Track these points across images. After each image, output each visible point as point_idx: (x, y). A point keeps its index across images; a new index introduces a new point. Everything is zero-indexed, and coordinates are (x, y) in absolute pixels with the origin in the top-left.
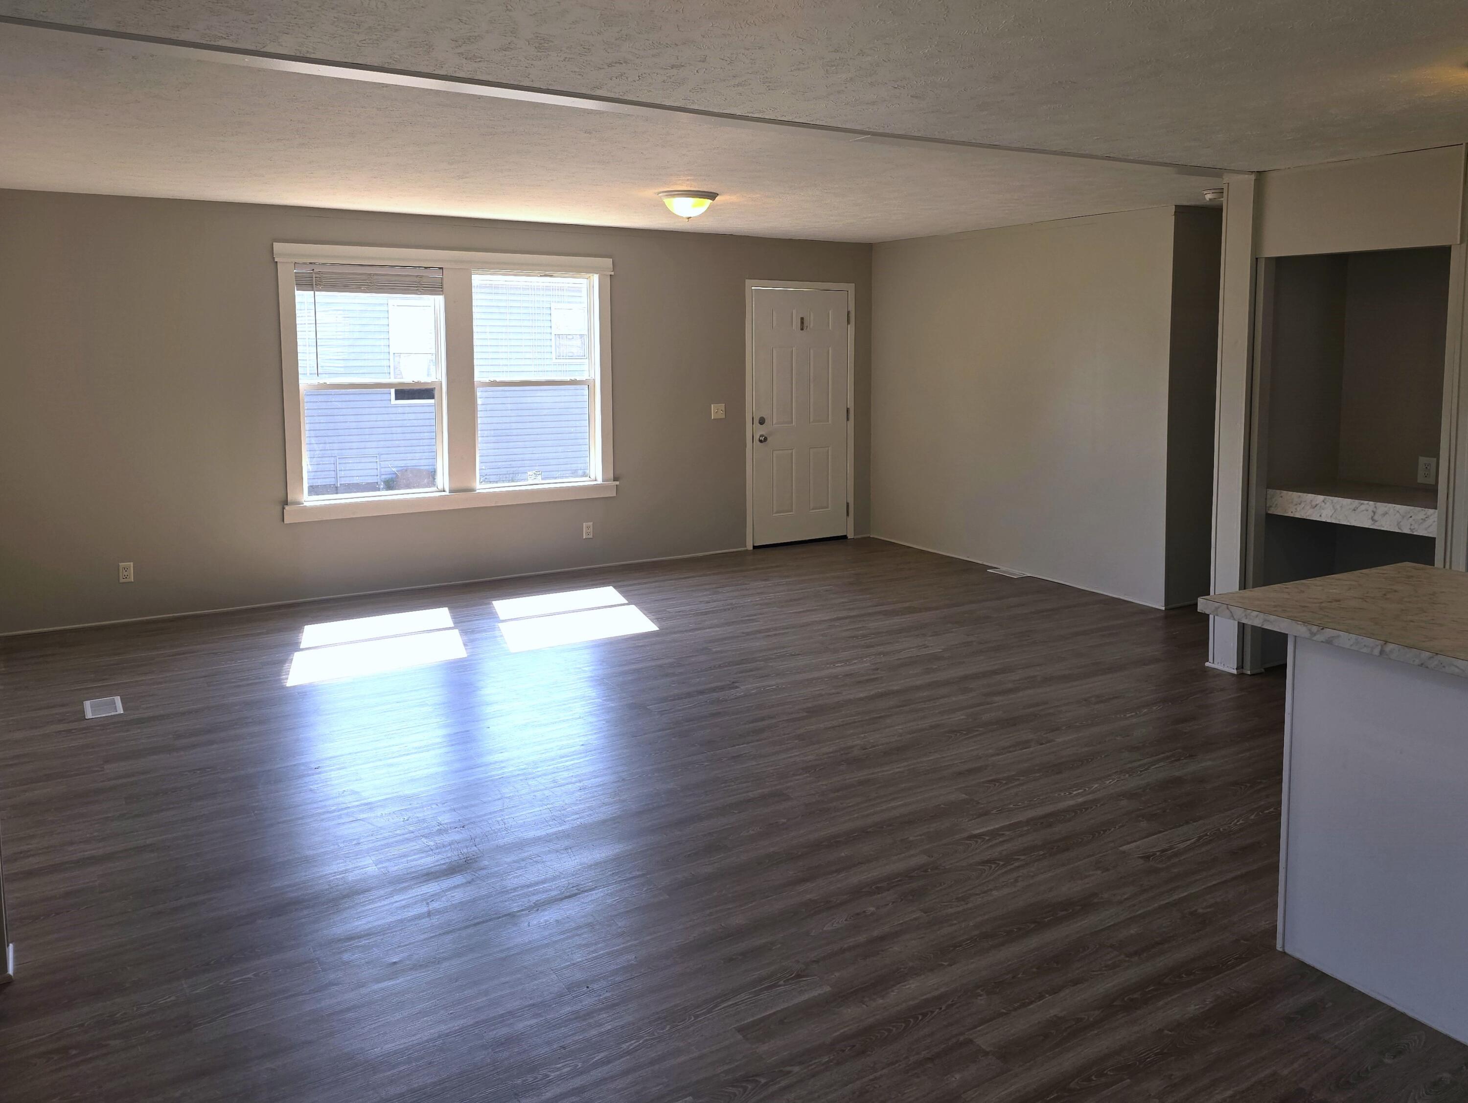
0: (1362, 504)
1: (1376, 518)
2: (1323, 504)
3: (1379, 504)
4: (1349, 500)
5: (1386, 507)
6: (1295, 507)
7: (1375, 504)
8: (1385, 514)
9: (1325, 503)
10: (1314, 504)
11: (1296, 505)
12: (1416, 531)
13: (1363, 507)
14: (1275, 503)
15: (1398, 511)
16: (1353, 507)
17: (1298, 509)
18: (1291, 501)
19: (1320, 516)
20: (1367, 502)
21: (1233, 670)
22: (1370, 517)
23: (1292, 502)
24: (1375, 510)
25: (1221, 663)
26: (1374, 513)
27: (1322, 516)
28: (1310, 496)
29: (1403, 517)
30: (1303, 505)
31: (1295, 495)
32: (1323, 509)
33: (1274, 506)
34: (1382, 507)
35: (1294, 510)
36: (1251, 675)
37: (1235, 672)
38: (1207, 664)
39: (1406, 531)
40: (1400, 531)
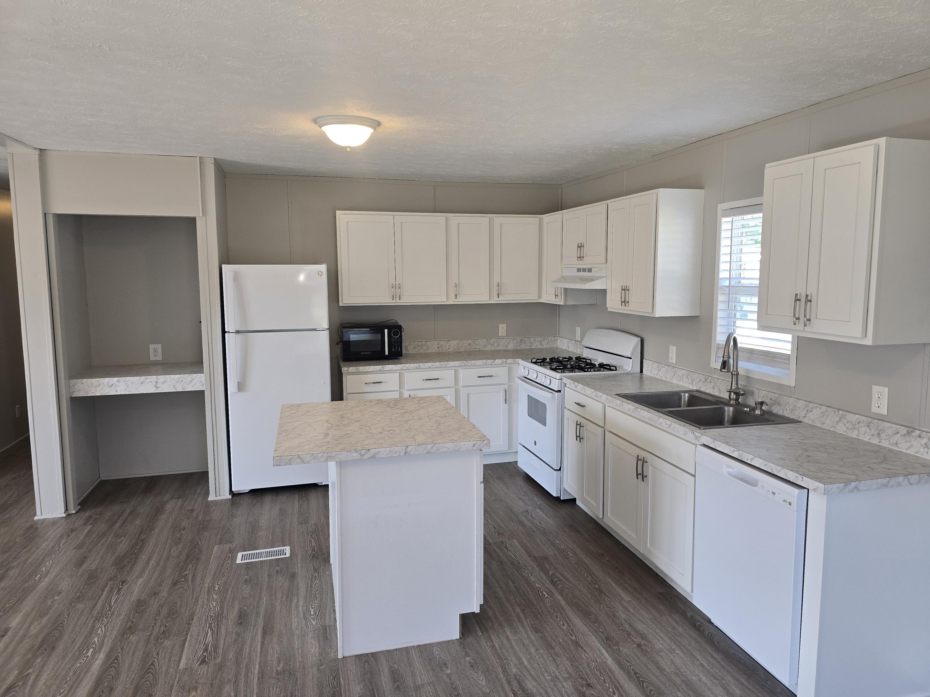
0: (147, 378)
1: (158, 385)
2: (118, 383)
3: (159, 377)
4: (138, 378)
5: (165, 377)
6: (95, 389)
7: (157, 377)
8: (164, 382)
9: (119, 382)
10: (110, 384)
11: (96, 387)
12: (187, 388)
13: (148, 380)
14: (78, 388)
15: (173, 379)
16: (141, 381)
17: (98, 390)
18: (90, 385)
19: (116, 391)
20: (151, 377)
21: (61, 515)
22: (154, 385)
23: (92, 386)
24: (157, 380)
25: (49, 513)
26: (157, 382)
27: (118, 391)
28: (106, 380)
29: (177, 382)
30: (101, 386)
31: (94, 381)
32: (118, 386)
33: (77, 390)
34: (162, 378)
35: (94, 391)
36: (76, 513)
37: (64, 515)
38: (36, 518)
39: (180, 390)
40: (175, 391)
